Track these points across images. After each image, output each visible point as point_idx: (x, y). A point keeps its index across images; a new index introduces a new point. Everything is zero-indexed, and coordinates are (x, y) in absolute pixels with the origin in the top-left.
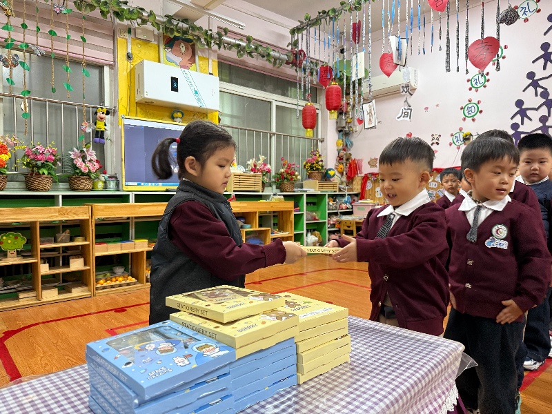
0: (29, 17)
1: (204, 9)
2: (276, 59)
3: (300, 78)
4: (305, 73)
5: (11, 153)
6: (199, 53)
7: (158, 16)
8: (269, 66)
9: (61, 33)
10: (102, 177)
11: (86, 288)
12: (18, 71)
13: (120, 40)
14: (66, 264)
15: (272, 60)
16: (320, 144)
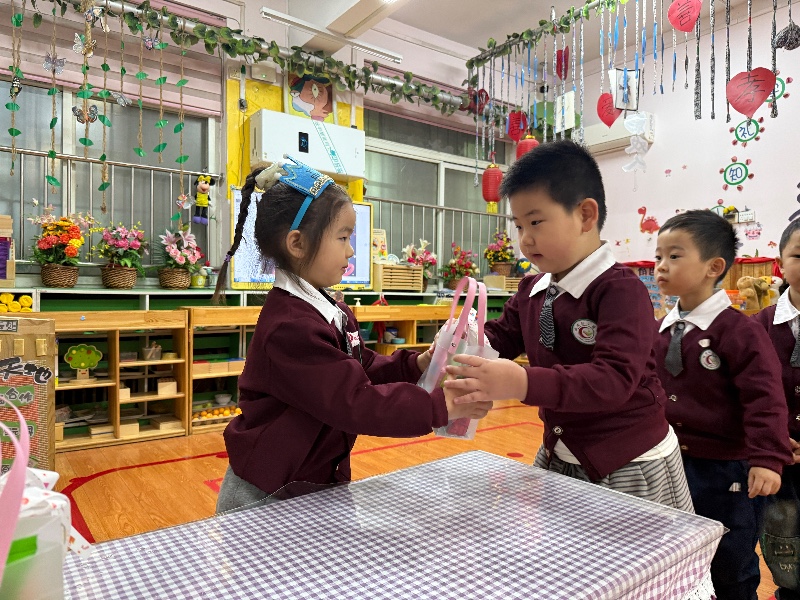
0: (111, 54)
1: (345, 37)
2: (445, 103)
3: (480, 129)
4: (487, 122)
5: (85, 237)
6: (338, 98)
7: (284, 48)
8: (437, 113)
9: (154, 75)
10: (204, 270)
11: (178, 423)
12: (96, 127)
13: (230, 82)
14: (153, 389)
15: (441, 105)
16: (509, 223)
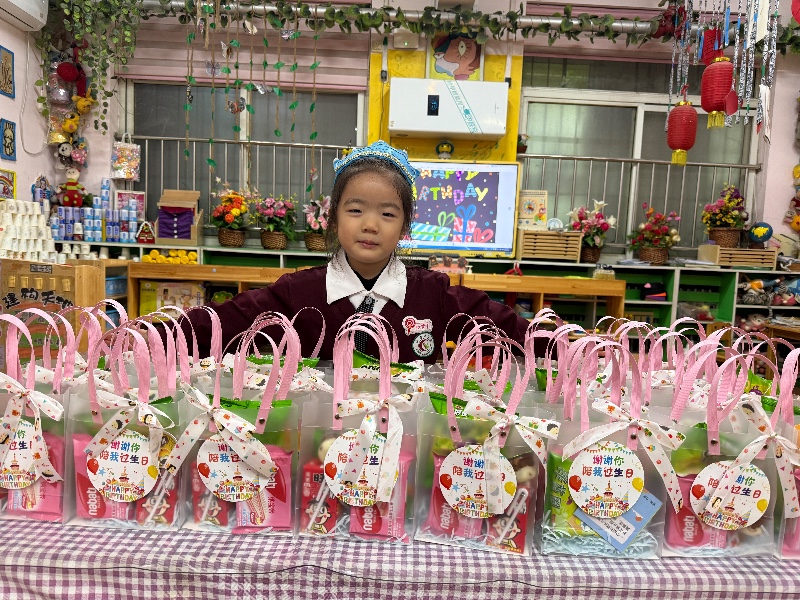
2: (631, 33)
7: (409, 12)
13: (374, 56)
16: (752, 175)
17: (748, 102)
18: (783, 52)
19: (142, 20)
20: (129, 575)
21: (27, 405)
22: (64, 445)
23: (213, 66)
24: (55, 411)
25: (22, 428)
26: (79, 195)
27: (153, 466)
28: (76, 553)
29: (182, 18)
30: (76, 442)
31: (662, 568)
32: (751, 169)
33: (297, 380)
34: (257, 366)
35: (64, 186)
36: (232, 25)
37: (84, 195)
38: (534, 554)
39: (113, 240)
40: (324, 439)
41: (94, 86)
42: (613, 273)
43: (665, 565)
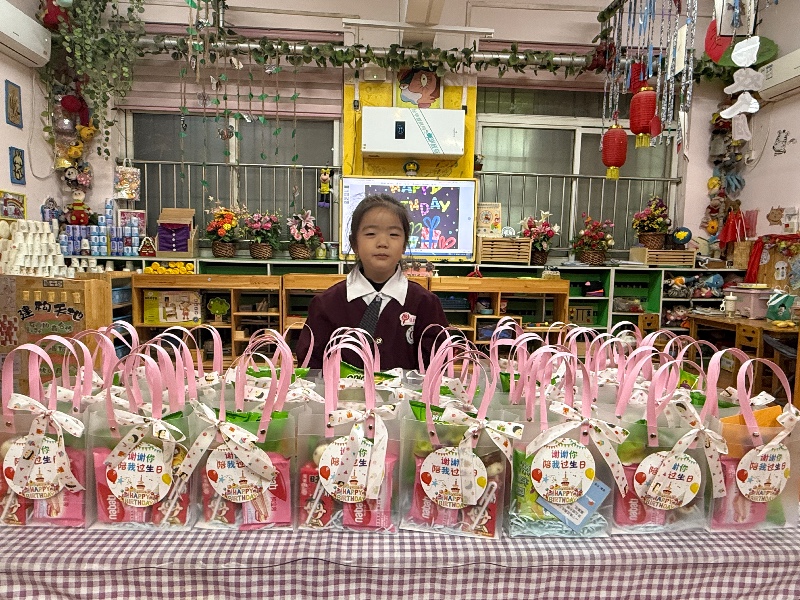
1: (427, 26)
2: (568, 66)
6: (447, 83)
10: (323, 245)
13: (346, 87)
16: (674, 187)
17: (670, 125)
18: (698, 81)
19: (138, 57)
20: (148, 574)
21: (51, 423)
22: (85, 457)
23: (204, 98)
24: (77, 429)
25: (45, 444)
26: (86, 214)
27: (167, 474)
28: (100, 556)
29: (174, 55)
30: (96, 454)
31: (612, 545)
32: (672, 182)
33: (292, 392)
34: (256, 379)
35: (71, 207)
36: (221, 61)
37: (90, 214)
38: (503, 537)
39: (118, 254)
40: (318, 445)
41: (97, 116)
42: (559, 273)
43: (615, 542)
